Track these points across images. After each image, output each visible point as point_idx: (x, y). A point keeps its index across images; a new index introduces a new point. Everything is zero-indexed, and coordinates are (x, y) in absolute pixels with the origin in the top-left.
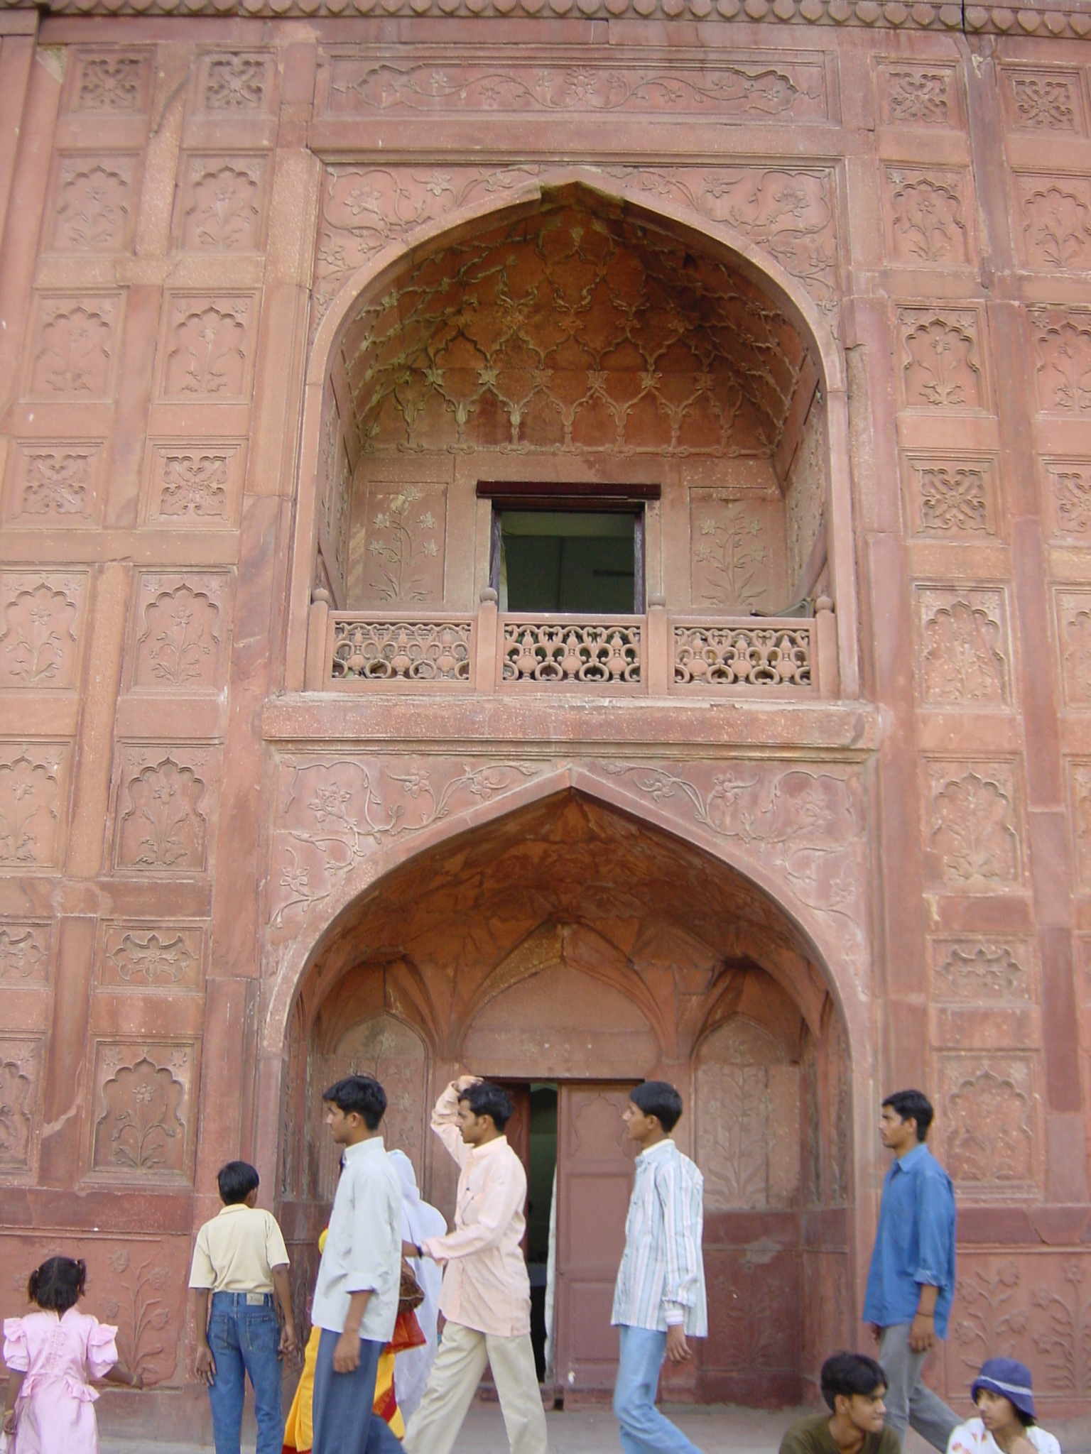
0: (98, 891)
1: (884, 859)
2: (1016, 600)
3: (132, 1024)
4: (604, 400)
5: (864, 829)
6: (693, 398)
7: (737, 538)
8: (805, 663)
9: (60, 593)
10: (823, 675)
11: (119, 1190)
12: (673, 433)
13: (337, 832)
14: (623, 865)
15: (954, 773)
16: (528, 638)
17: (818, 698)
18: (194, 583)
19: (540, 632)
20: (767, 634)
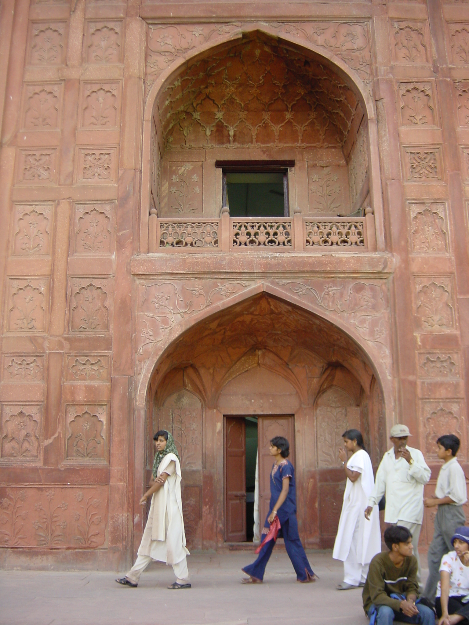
0: (63, 340)
1: (397, 319)
2: (451, 208)
3: (80, 397)
4: (269, 124)
5: (388, 307)
6: (307, 123)
7: (328, 182)
8: (361, 236)
9: (41, 214)
10: (369, 241)
11: (78, 467)
12: (299, 138)
13: (165, 313)
14: (285, 324)
15: (426, 282)
16: (243, 228)
17: (368, 251)
18: (99, 208)
19: (248, 225)
20: (345, 224)
